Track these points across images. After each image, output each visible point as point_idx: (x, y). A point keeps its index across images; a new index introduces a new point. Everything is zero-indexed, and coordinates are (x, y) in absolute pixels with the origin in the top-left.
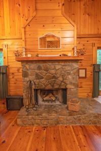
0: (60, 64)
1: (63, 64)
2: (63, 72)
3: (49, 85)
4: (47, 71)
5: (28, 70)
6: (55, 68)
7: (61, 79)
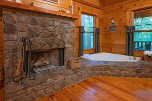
0: (59, 20)
1: (61, 21)
2: (62, 30)
3: (47, 45)
4: (44, 27)
5: (15, 22)
6: (53, 25)
7: (59, 37)
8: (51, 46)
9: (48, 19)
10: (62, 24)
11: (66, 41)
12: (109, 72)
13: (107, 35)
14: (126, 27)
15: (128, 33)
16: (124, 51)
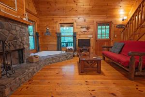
0: (19, 25)
2: (21, 34)
3: (13, 47)
4: (9, 31)
6: (15, 29)
7: (20, 40)
8: (15, 47)
9: (11, 24)
10: (21, 29)
11: (25, 43)
12: (54, 61)
13: (44, 38)
14: (57, 33)
15: (58, 37)
16: (56, 48)
